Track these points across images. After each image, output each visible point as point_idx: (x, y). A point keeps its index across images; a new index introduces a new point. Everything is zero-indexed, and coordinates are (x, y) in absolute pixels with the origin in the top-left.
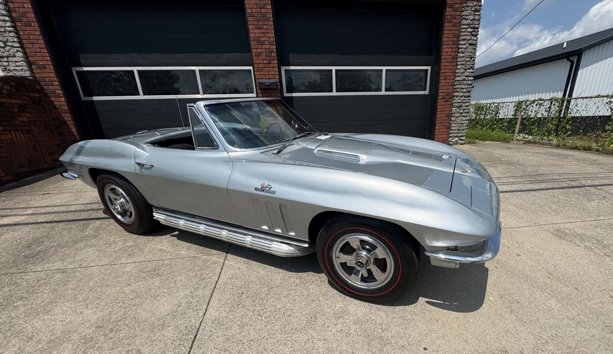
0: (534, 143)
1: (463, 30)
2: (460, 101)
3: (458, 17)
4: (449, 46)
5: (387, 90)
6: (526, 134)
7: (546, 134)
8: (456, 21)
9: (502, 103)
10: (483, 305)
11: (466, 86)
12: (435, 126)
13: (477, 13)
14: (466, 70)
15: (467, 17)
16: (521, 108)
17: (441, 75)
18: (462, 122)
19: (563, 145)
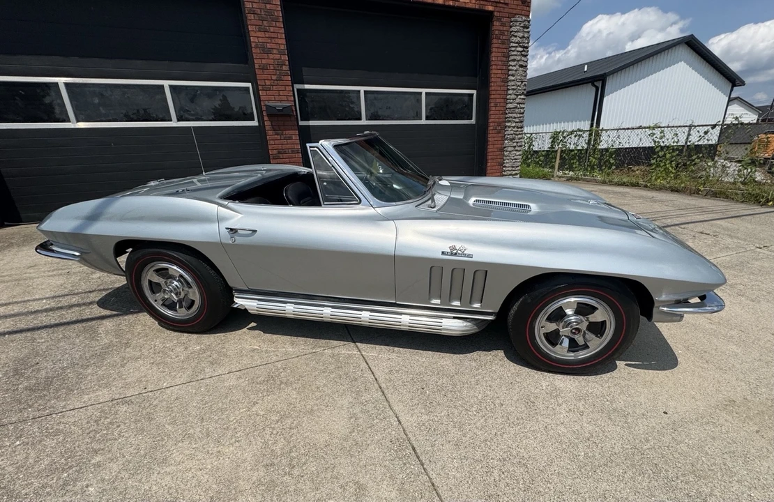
0: (577, 179)
1: (513, 49)
2: (512, 132)
3: (506, 33)
4: (499, 67)
5: (427, 118)
6: (567, 169)
7: (589, 169)
8: (504, 37)
9: (536, 134)
10: (679, 360)
11: (519, 115)
12: (487, 162)
13: (526, 30)
14: (517, 95)
15: (516, 34)
16: (558, 139)
17: (491, 101)
18: (516, 157)
19: (609, 182)
